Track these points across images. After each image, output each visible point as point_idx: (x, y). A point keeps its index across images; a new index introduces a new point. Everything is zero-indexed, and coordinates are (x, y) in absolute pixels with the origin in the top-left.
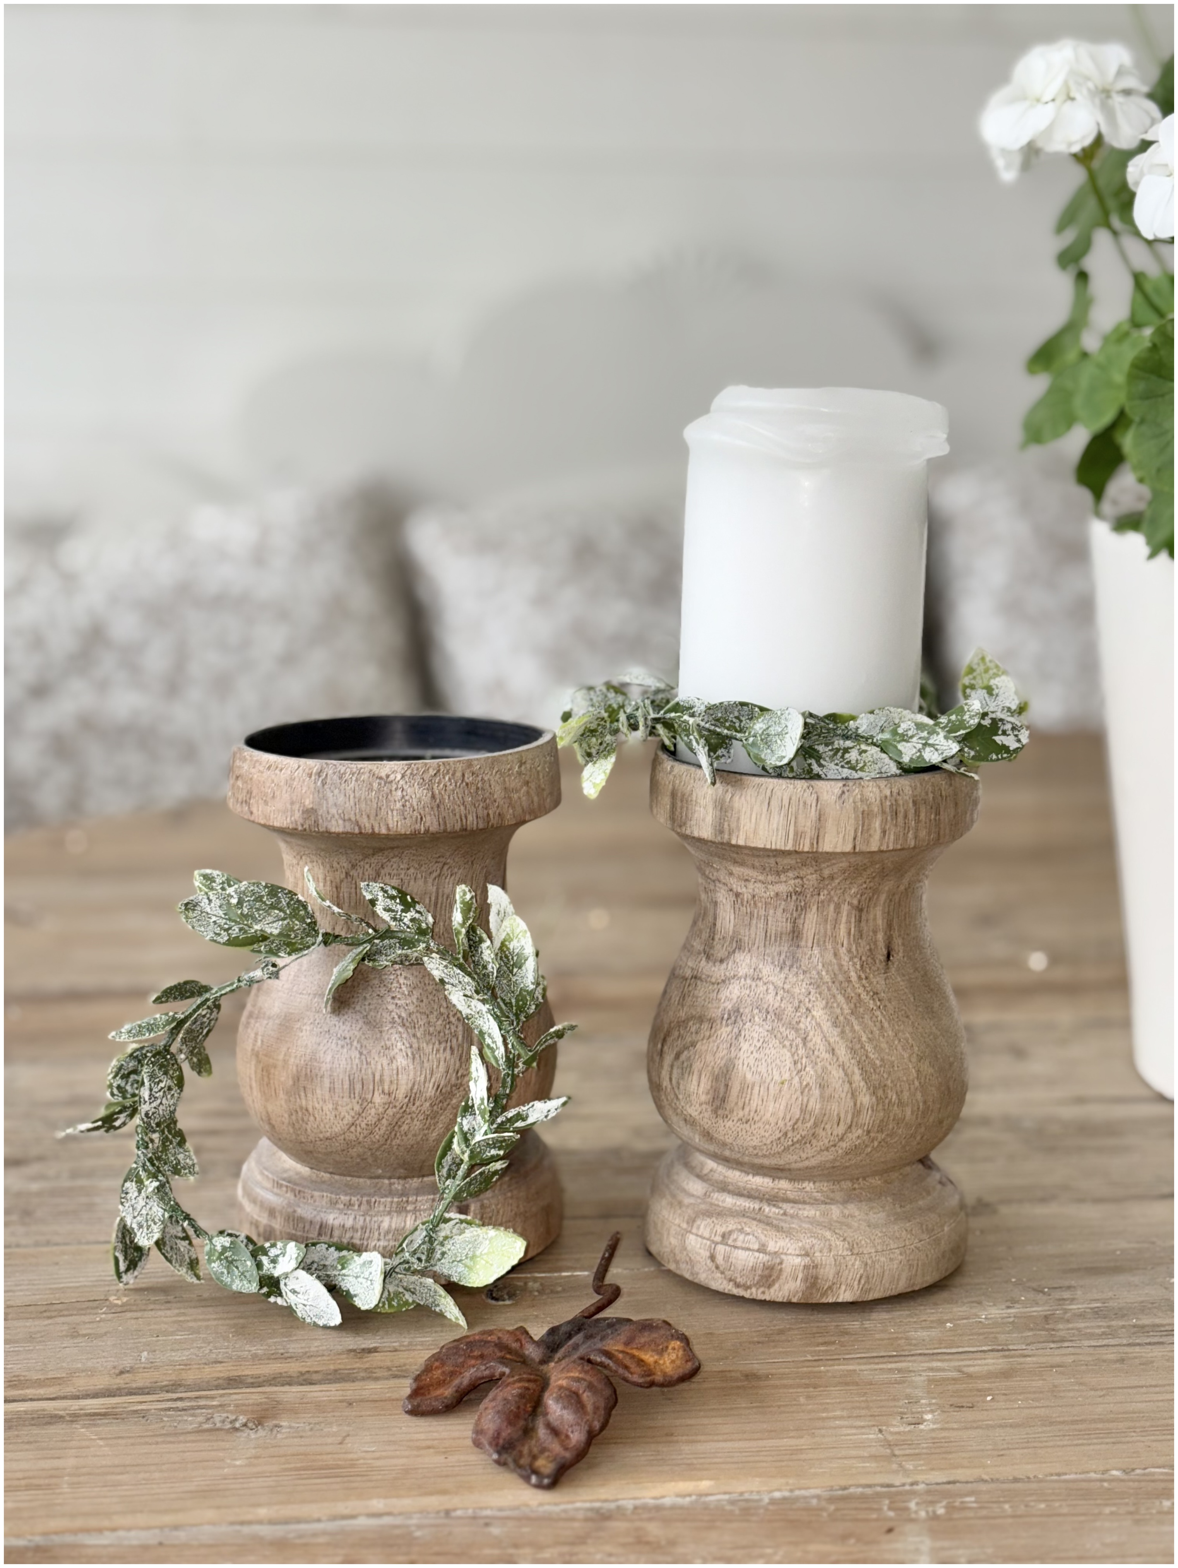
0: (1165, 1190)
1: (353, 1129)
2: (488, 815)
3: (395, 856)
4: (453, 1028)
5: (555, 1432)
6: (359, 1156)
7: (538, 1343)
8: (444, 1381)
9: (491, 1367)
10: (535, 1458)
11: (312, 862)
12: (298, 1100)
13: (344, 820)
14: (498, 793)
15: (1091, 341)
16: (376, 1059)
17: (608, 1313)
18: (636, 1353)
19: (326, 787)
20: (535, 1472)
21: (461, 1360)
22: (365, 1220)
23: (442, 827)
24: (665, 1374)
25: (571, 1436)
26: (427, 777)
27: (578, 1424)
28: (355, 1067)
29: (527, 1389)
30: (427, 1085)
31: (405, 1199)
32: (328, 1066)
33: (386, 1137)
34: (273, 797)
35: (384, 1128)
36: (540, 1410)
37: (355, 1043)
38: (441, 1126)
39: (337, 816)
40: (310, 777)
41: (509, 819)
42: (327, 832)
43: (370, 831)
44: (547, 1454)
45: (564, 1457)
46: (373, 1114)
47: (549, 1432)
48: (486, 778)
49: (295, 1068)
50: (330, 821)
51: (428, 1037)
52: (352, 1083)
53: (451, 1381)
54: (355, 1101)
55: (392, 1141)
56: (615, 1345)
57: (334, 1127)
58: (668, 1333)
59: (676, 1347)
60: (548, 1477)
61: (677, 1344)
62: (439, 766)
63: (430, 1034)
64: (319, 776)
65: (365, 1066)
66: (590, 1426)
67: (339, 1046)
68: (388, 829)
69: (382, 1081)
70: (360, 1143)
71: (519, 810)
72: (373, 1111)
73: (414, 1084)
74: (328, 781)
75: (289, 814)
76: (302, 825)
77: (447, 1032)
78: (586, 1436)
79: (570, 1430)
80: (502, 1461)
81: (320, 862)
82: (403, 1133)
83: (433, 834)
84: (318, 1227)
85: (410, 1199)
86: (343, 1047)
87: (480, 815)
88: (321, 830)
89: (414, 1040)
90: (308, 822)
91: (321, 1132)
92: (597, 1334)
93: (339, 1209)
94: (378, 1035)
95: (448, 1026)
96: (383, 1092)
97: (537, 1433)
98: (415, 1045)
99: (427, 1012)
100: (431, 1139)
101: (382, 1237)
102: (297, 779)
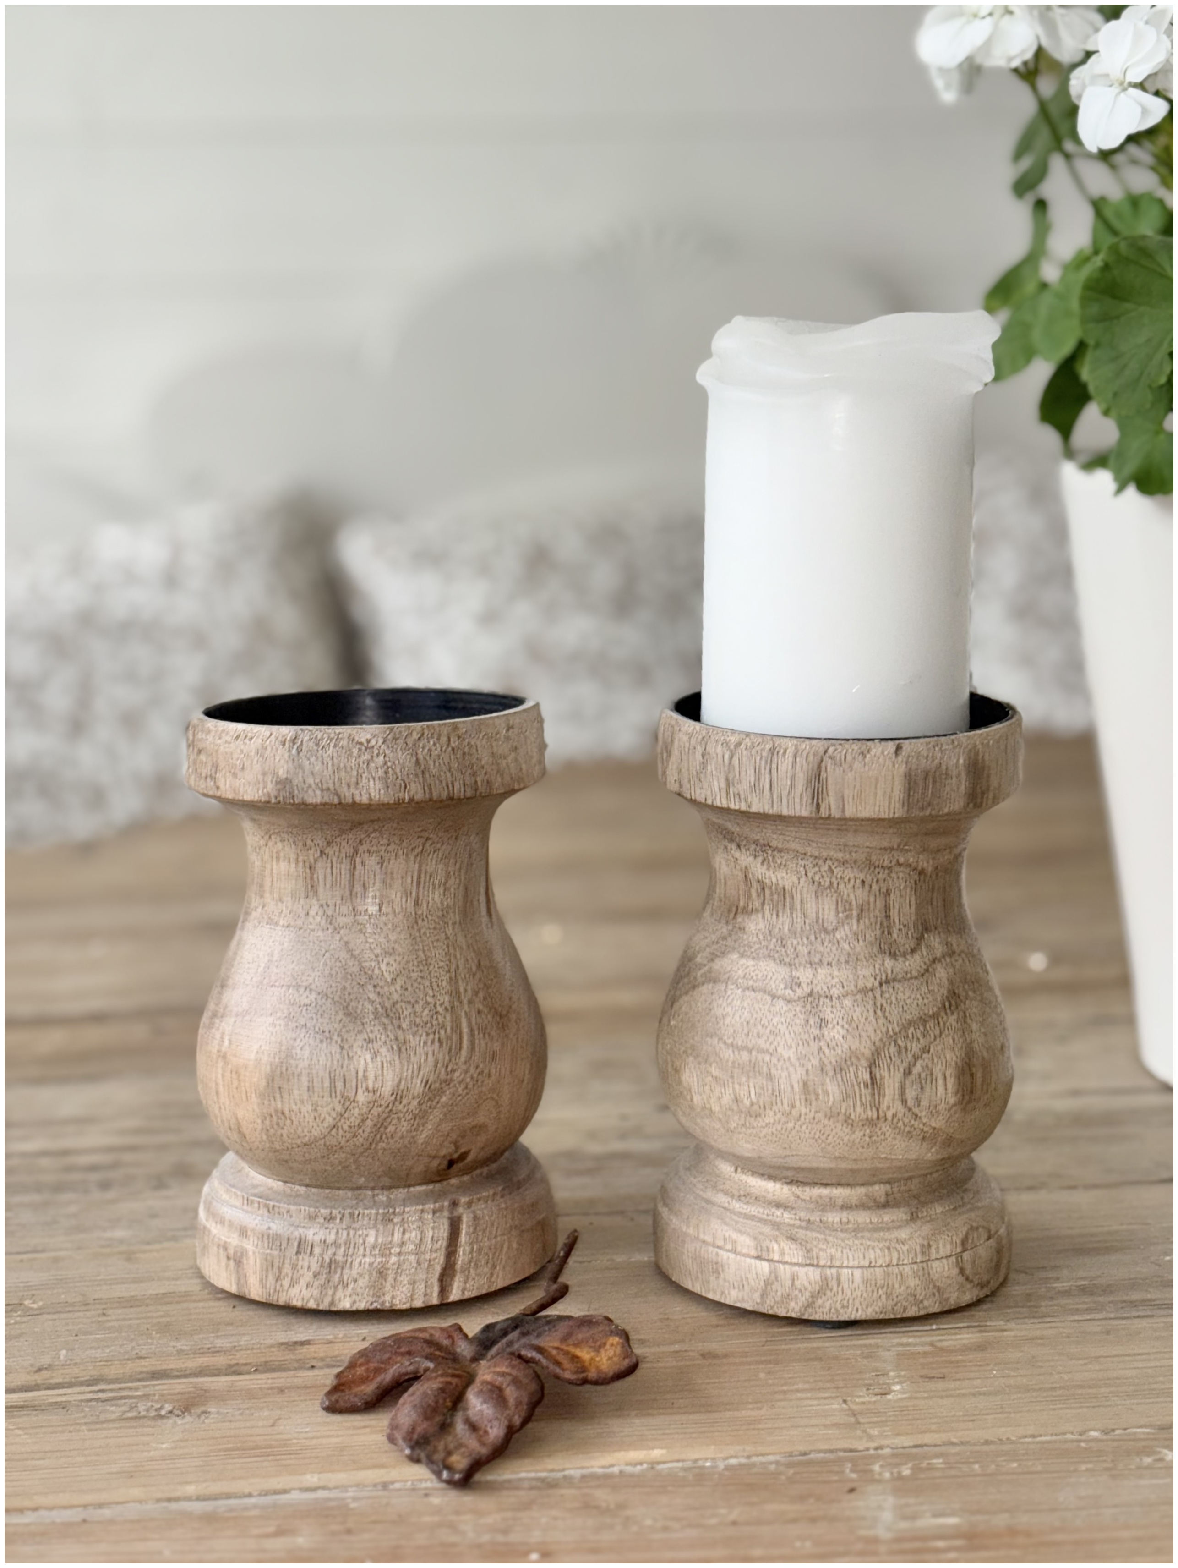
0: (1165, 1175)
1: (334, 1132)
2: (476, 782)
3: (375, 831)
4: (441, 1019)
5: (473, 1427)
6: (340, 1162)
7: (470, 1341)
8: (368, 1377)
9: (416, 1362)
10: (449, 1453)
11: (282, 841)
12: (273, 1102)
13: (322, 790)
14: (486, 759)
15: (1050, 272)
16: (359, 1053)
17: (552, 1311)
18: (572, 1350)
19: (301, 754)
20: (448, 1468)
21: (387, 1356)
22: (348, 1234)
23: (427, 796)
24: (599, 1371)
25: (490, 1431)
26: (410, 741)
27: (497, 1418)
28: (335, 1062)
29: (450, 1383)
30: (414, 1081)
31: (391, 1210)
32: (306, 1063)
33: (370, 1140)
34: (243, 768)
35: (368, 1130)
36: (461, 1405)
37: (335, 1037)
38: (430, 1127)
39: (313, 786)
40: (284, 744)
41: (498, 786)
42: (303, 803)
43: (351, 801)
44: (463, 1450)
45: (479, 1453)
46: (356, 1115)
47: (467, 1427)
48: (473, 743)
49: (268, 1067)
50: (307, 792)
51: (415, 1029)
52: (333, 1081)
53: (374, 1377)
54: (336, 1101)
55: (377, 1144)
56: (550, 1341)
57: (313, 1131)
58: (607, 1329)
59: (615, 1343)
60: (460, 1472)
61: (616, 1340)
62: (423, 729)
63: (417, 1025)
64: (294, 744)
65: (346, 1062)
66: (510, 1421)
67: (318, 1040)
68: (371, 799)
69: (365, 1078)
70: (341, 1148)
71: (507, 779)
72: (357, 1111)
73: (400, 1081)
74: (304, 748)
75: (261, 786)
76: (276, 798)
77: (434, 1022)
78: (505, 1431)
79: (489, 1426)
80: (415, 1456)
81: (291, 840)
82: (389, 1135)
83: (417, 803)
84: (296, 1244)
85: (397, 1210)
86: (321, 1041)
87: (467, 782)
88: (296, 802)
89: (400, 1033)
90: (282, 793)
91: (299, 1137)
92: (534, 1330)
93: (319, 1223)
94: (361, 1028)
95: (435, 1017)
96: (367, 1089)
97: (455, 1429)
98: (401, 1038)
99: (413, 1001)
100: (420, 1141)
101: (368, 1252)
102: (269, 749)
